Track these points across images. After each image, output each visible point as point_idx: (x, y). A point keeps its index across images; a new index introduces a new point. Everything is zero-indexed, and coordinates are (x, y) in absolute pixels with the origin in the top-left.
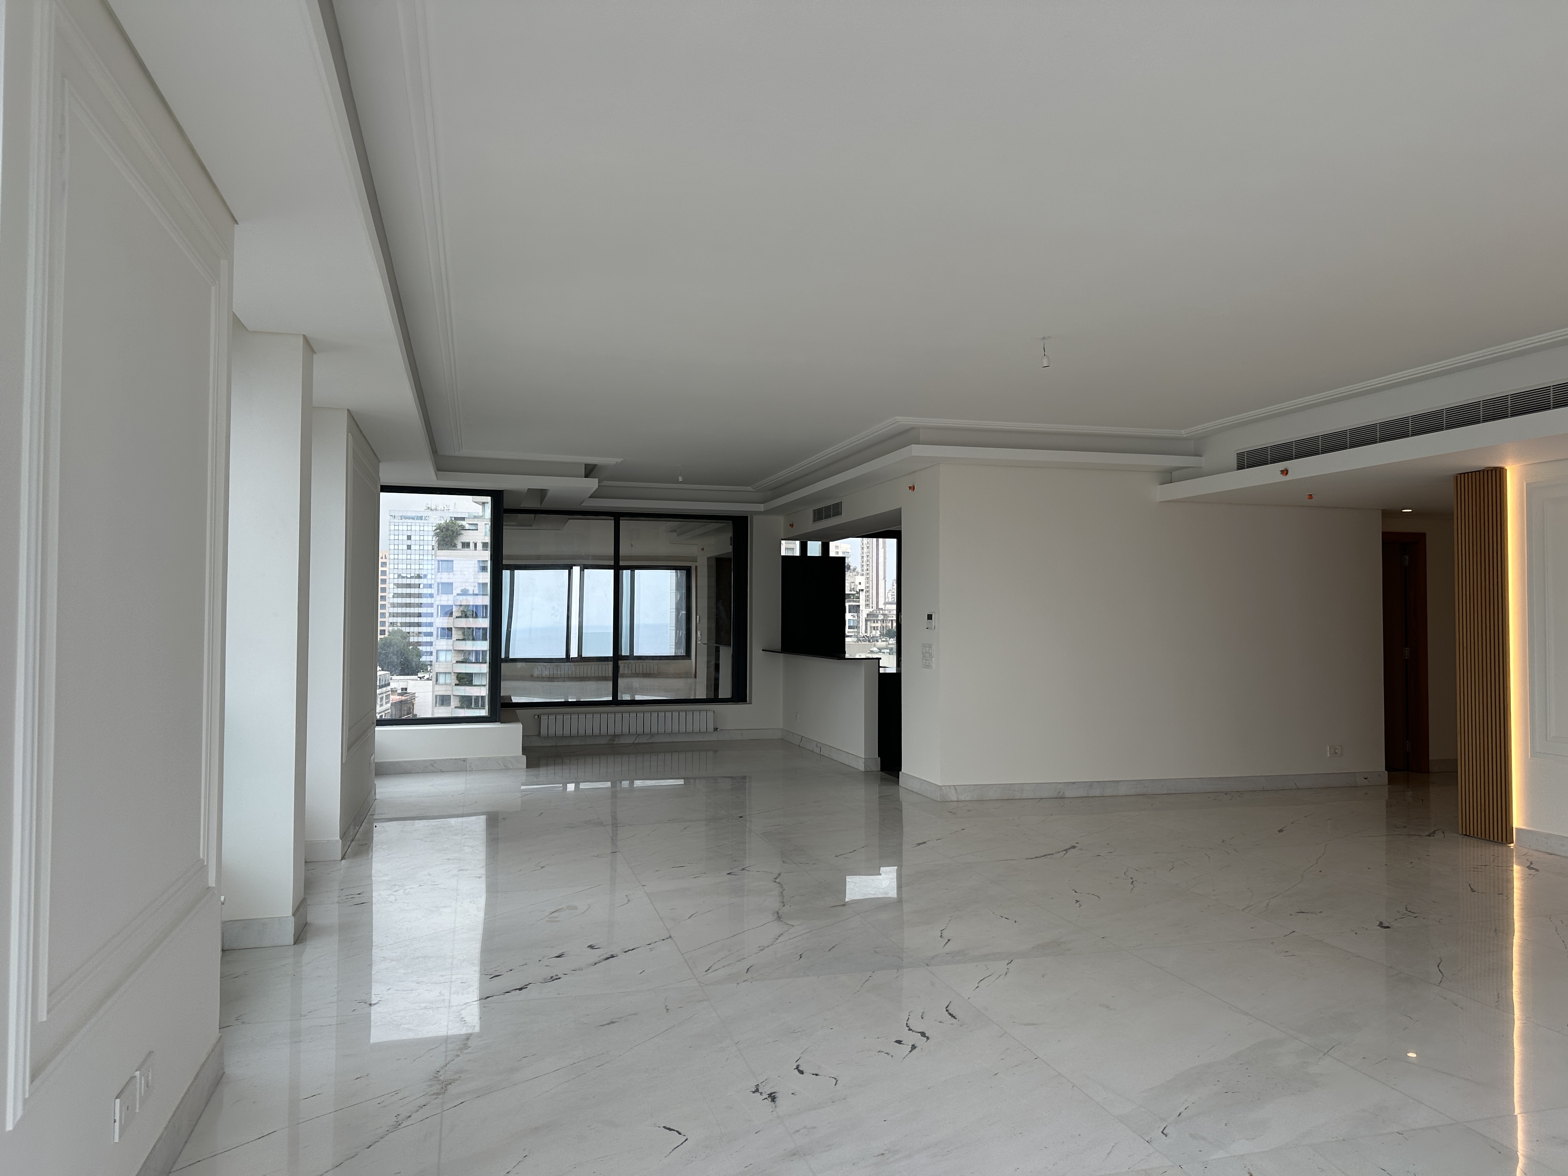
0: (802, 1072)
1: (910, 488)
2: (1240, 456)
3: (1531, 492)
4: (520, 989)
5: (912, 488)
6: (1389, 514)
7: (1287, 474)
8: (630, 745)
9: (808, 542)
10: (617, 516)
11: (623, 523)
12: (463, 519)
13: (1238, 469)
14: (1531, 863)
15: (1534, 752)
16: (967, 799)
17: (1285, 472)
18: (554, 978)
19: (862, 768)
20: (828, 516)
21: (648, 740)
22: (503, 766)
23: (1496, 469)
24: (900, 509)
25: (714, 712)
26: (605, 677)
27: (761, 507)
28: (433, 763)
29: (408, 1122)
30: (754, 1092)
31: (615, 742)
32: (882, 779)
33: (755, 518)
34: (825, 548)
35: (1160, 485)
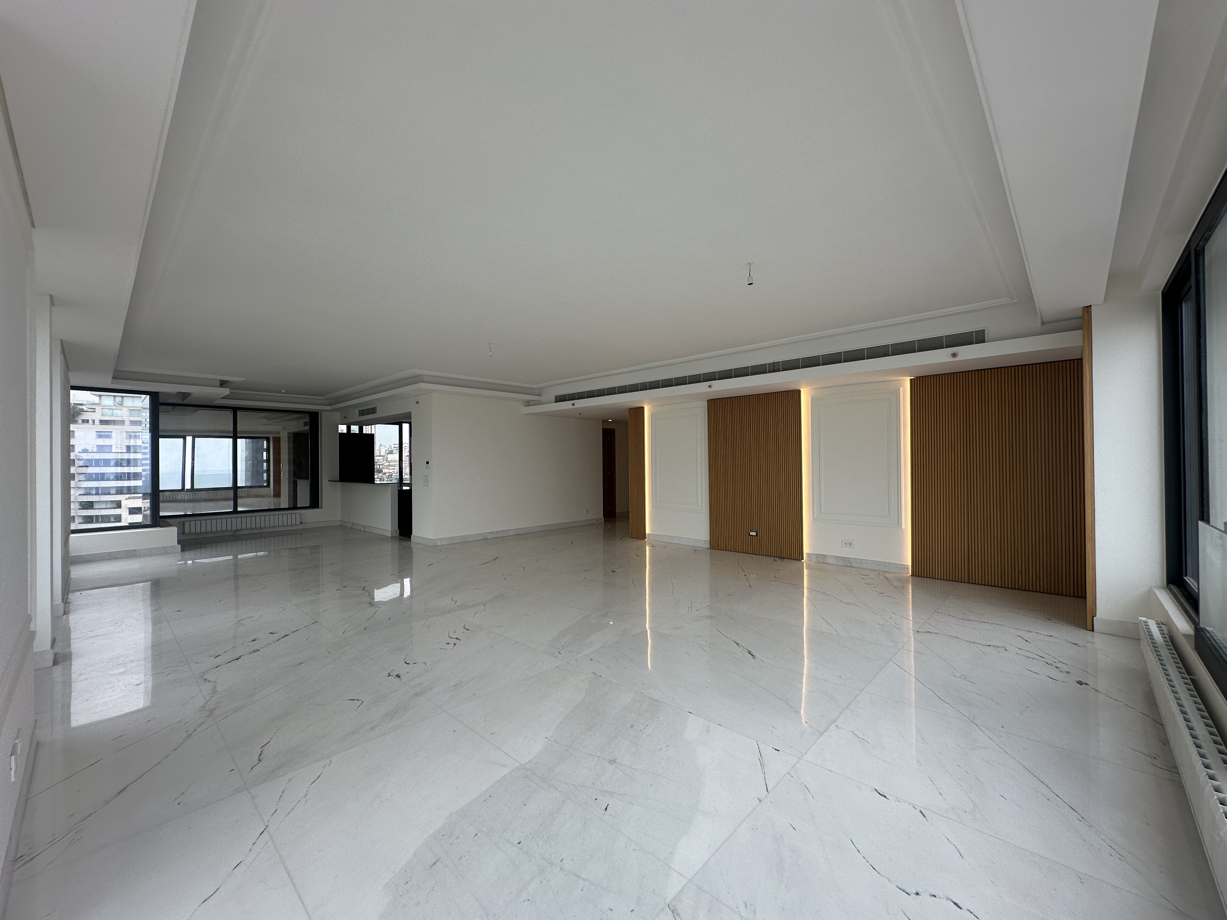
0: (408, 664)
1: (416, 402)
2: (556, 397)
3: (652, 415)
4: (237, 659)
5: (418, 403)
6: (605, 421)
7: (574, 405)
8: (246, 535)
9: (351, 426)
10: (235, 410)
11: (239, 413)
12: (82, 405)
13: (555, 402)
14: (653, 545)
15: (653, 507)
16: (445, 544)
17: (573, 405)
18: (256, 650)
19: (389, 535)
20: (368, 414)
21: (258, 531)
22: (165, 552)
23: (641, 407)
24: (411, 412)
25: (300, 514)
26: (229, 498)
27: (328, 408)
28: (109, 554)
29: (196, 733)
30: (388, 676)
31: (237, 534)
32: (400, 539)
33: (323, 413)
34: (361, 429)
35: (525, 407)
